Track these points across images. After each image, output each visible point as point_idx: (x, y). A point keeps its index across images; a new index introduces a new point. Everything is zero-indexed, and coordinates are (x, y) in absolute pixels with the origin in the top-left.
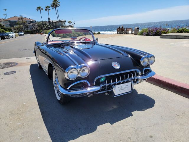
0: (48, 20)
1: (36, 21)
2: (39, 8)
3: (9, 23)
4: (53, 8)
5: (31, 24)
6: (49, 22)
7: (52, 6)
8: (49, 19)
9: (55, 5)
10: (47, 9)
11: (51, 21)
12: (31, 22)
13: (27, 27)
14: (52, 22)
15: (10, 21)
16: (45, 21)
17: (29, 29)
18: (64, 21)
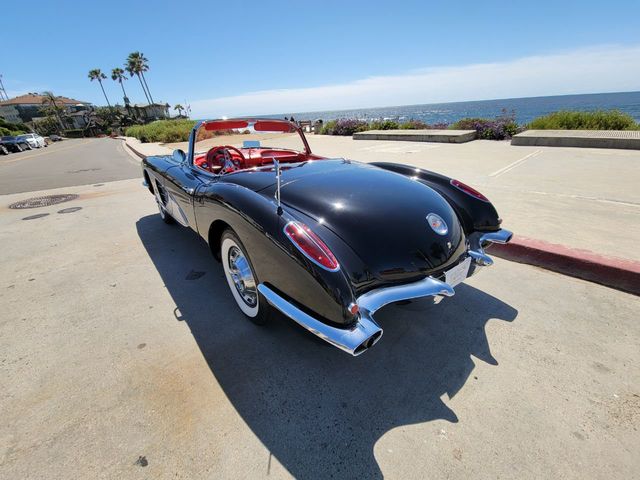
0: (123, 104)
1: (93, 105)
2: (95, 74)
3: (16, 112)
4: (132, 75)
5: (81, 113)
6: (128, 107)
7: (130, 70)
9: (136, 65)
10: (117, 75)
11: (132, 105)
12: (79, 109)
13: (70, 121)
15: (17, 107)
16: (117, 106)
17: (76, 124)
18: (164, 104)
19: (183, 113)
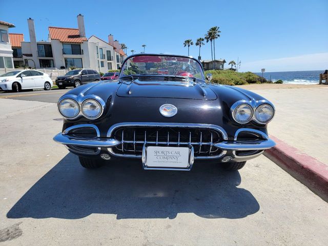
2: (188, 42)
4: (208, 41)
9: (212, 35)
10: (199, 42)
11: (202, 61)
19: (234, 67)
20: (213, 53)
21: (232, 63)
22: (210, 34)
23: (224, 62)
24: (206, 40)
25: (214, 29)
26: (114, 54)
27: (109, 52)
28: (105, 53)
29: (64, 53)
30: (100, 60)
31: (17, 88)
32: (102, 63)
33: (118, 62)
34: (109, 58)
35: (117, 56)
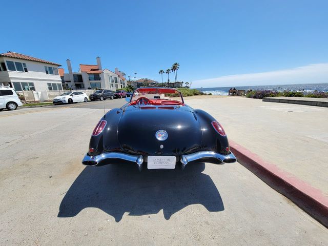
0: (167, 82)
1: (158, 82)
2: (161, 71)
3: (137, 85)
6: (168, 83)
7: (172, 69)
8: (169, 80)
9: (175, 68)
10: (168, 72)
12: (154, 84)
14: (171, 83)
15: (138, 83)
16: (165, 83)
19: (188, 86)
20: (176, 78)
21: (187, 83)
22: (174, 67)
23: (182, 82)
24: (171, 71)
25: (176, 64)
26: (119, 79)
27: (116, 78)
28: (114, 79)
29: (90, 80)
30: (111, 83)
31: (70, 102)
32: (112, 84)
33: (121, 83)
34: (116, 82)
35: (121, 80)
